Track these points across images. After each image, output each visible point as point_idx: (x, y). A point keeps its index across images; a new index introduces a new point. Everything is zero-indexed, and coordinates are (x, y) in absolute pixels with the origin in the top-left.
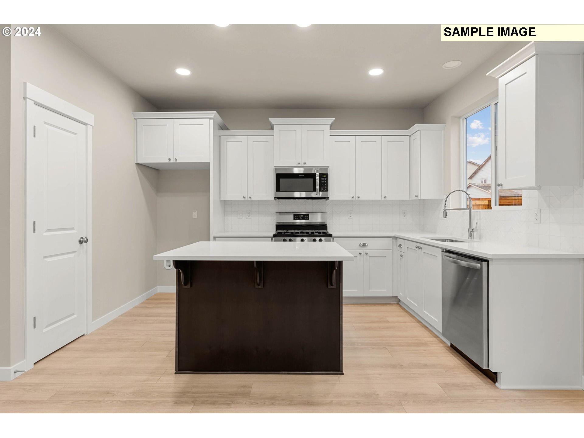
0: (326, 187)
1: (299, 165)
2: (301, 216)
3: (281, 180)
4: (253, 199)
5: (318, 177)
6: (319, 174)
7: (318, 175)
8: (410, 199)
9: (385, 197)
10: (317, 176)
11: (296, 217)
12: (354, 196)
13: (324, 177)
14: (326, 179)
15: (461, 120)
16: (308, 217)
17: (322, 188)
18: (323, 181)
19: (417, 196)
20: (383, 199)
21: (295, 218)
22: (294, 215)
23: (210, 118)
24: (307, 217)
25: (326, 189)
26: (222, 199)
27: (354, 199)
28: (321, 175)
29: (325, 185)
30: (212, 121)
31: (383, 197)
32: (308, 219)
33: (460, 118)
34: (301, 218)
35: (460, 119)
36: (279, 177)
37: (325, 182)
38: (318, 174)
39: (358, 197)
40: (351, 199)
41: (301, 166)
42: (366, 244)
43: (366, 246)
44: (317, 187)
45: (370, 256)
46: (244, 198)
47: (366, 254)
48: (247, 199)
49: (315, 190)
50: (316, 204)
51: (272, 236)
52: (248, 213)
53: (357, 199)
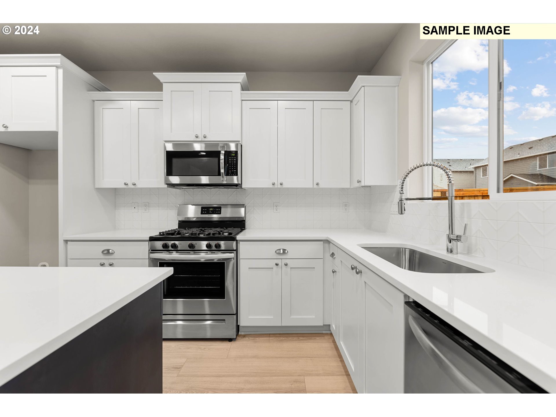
0: (235, 170)
1: (198, 140)
2: (211, 209)
3: (175, 161)
4: (139, 186)
5: (222, 157)
6: (225, 151)
7: (222, 154)
8: (352, 187)
9: (317, 184)
11: (205, 211)
12: (276, 183)
13: (233, 156)
14: (235, 159)
15: (425, 65)
16: (220, 211)
17: (230, 171)
18: (231, 161)
19: (359, 182)
20: (315, 186)
21: (203, 212)
22: (202, 208)
23: (57, 67)
24: (218, 211)
25: (235, 172)
26: (97, 187)
27: (276, 186)
28: (227, 154)
29: (234, 167)
30: (61, 71)
31: (315, 184)
32: (220, 213)
33: (422, 63)
34: (210, 212)
35: (423, 65)
36: (170, 156)
37: (234, 163)
38: (223, 152)
39: (281, 184)
40: (271, 186)
41: (201, 140)
42: (285, 251)
43: (286, 253)
44: (222, 171)
45: (291, 268)
46: (126, 184)
47: (286, 265)
48: (131, 186)
49: (219, 174)
50: (233, 194)
51: (148, 239)
52: (145, 206)
53: (279, 186)
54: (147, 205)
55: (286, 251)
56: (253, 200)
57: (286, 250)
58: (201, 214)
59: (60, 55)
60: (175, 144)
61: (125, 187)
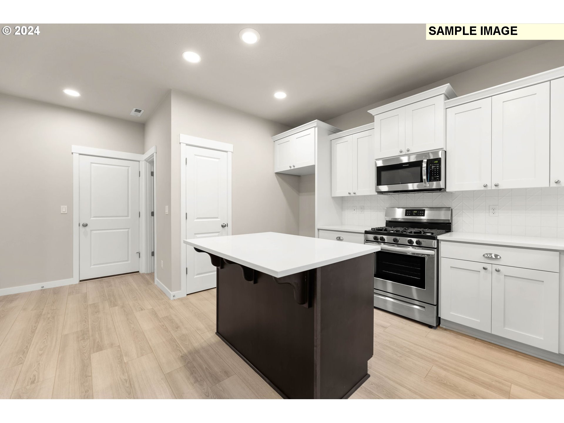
0: (438, 176)
1: (402, 154)
2: (415, 212)
3: (383, 173)
4: (358, 194)
5: (424, 165)
6: (427, 160)
7: (425, 162)
9: (556, 183)
10: (423, 163)
11: (409, 213)
13: (436, 163)
14: (438, 165)
16: (424, 213)
17: (433, 177)
18: (434, 168)
20: (554, 185)
21: (408, 214)
22: (406, 211)
23: (315, 127)
24: (422, 213)
25: (438, 177)
26: (333, 196)
28: (429, 162)
29: (436, 173)
30: (316, 129)
31: (552, 182)
32: (423, 215)
34: (414, 214)
36: (380, 170)
37: (436, 169)
38: (426, 160)
39: (496, 186)
40: (483, 188)
41: (405, 154)
42: (497, 256)
43: (498, 258)
44: (424, 177)
45: (505, 275)
46: (349, 193)
47: (498, 271)
48: (352, 195)
49: (421, 181)
50: (438, 197)
51: (364, 232)
52: (361, 208)
53: (494, 188)
54: (362, 208)
55: (499, 257)
56: (462, 203)
57: (499, 255)
58: (405, 216)
59: (316, 120)
60: (384, 160)
61: (349, 195)
